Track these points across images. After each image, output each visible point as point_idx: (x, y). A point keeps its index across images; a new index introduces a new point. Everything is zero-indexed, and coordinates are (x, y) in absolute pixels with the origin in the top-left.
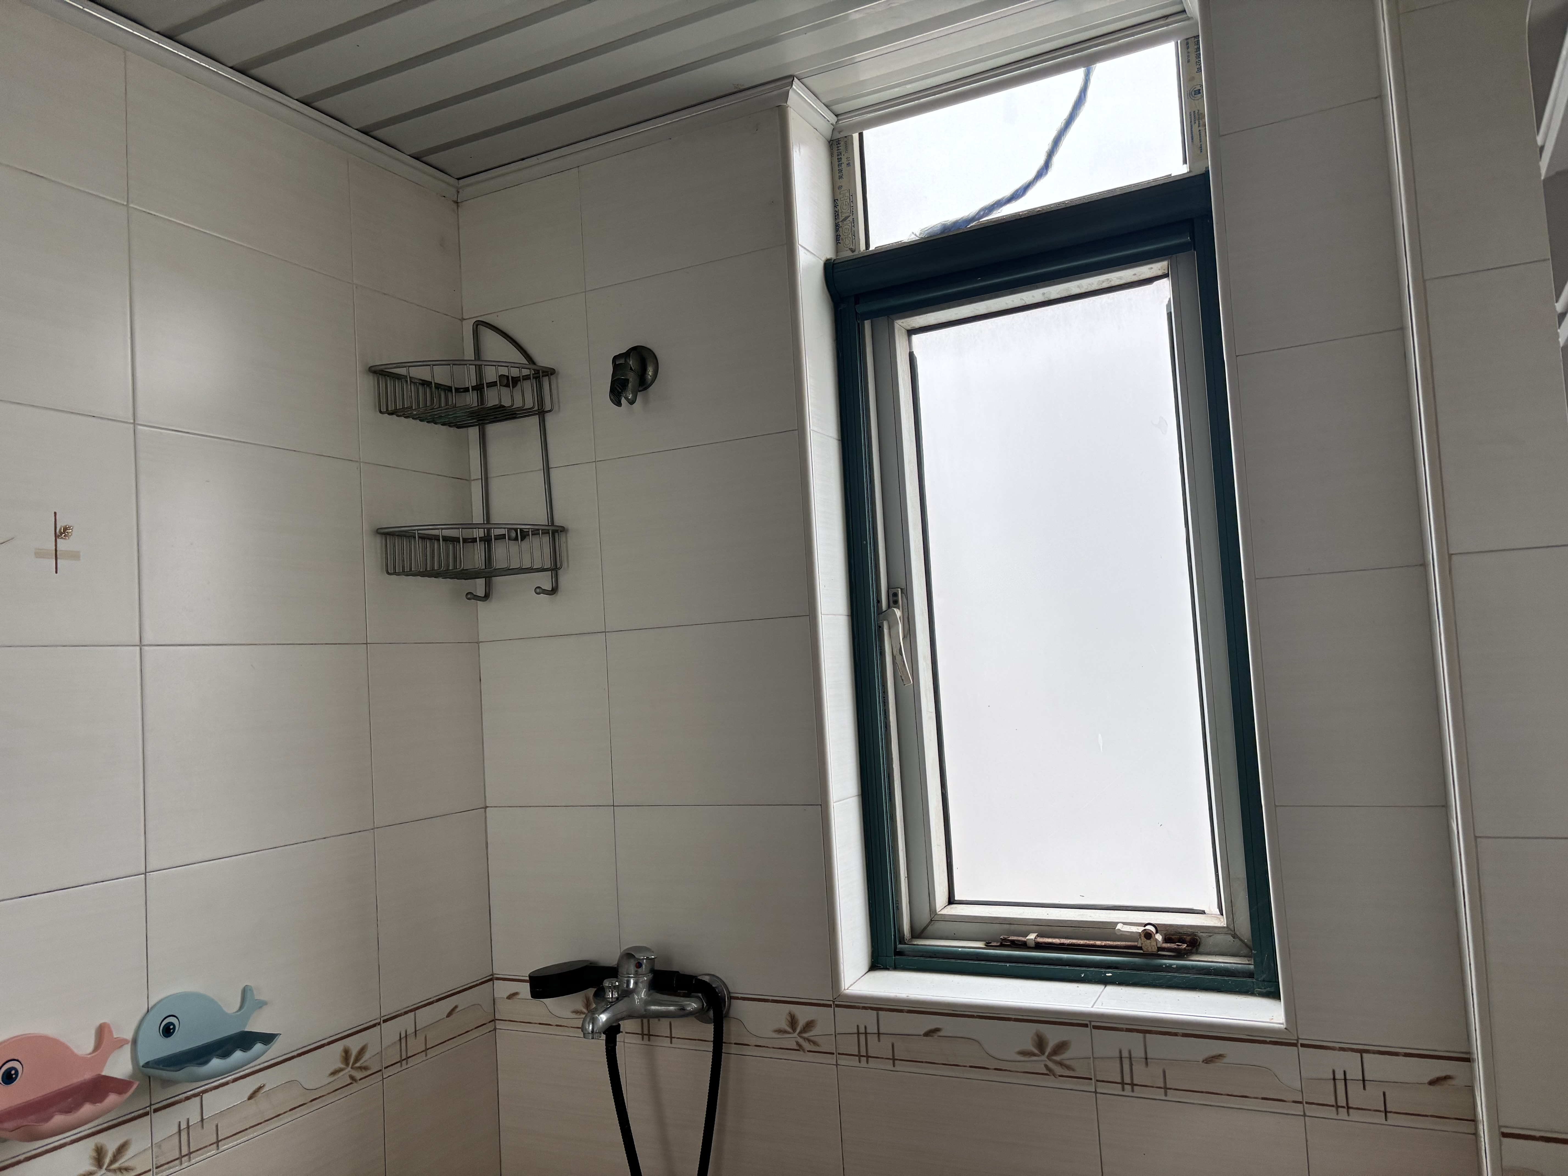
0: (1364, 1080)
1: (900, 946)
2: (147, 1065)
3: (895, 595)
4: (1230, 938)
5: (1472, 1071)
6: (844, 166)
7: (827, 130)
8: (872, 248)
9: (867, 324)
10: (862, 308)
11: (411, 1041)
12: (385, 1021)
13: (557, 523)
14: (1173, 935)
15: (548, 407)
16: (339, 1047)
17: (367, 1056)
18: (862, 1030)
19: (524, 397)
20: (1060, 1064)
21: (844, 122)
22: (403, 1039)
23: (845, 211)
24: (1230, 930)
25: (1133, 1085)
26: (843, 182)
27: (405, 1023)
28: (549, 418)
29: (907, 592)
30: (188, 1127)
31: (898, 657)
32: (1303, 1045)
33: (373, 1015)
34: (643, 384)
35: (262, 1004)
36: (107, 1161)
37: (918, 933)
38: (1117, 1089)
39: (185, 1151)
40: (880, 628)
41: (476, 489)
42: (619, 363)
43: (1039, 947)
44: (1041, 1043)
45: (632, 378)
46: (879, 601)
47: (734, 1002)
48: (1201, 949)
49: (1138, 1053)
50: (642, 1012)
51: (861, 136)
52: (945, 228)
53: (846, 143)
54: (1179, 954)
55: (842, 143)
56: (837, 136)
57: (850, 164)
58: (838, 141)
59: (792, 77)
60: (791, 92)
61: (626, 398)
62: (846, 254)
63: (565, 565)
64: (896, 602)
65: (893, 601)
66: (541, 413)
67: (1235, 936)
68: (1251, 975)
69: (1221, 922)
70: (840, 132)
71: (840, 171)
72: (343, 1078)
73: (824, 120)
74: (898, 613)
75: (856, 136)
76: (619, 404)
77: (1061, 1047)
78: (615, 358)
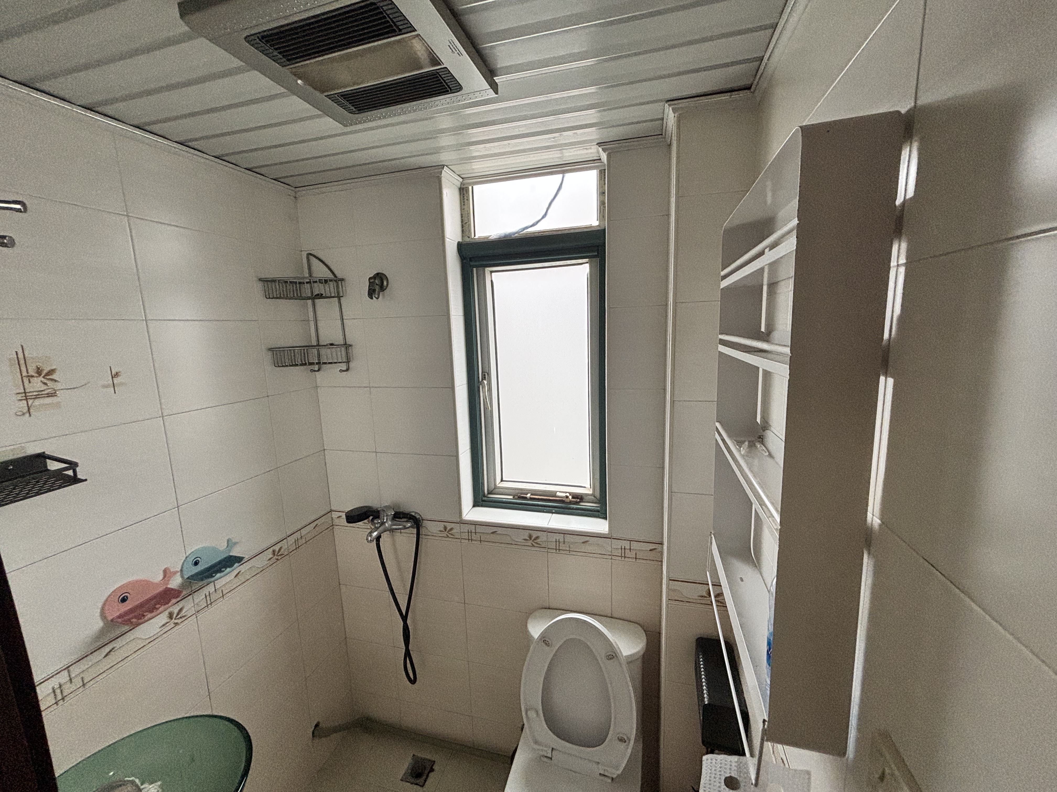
0: (630, 549)
1: (483, 498)
2: (188, 578)
3: (485, 375)
4: (593, 497)
5: (662, 548)
6: (465, 200)
7: (459, 184)
8: (476, 237)
9: (475, 269)
10: (472, 263)
11: (300, 541)
12: (288, 537)
13: (347, 343)
14: (575, 496)
15: (341, 295)
16: (271, 550)
17: (282, 550)
18: (470, 531)
19: (330, 289)
20: (537, 543)
21: (466, 181)
22: (296, 541)
23: (466, 220)
24: (593, 495)
25: (559, 550)
26: (465, 207)
27: (297, 535)
28: (343, 300)
29: (489, 374)
30: (209, 594)
31: (485, 400)
32: (613, 538)
33: (284, 536)
34: (382, 288)
35: (235, 544)
36: (175, 616)
37: (490, 492)
38: (554, 551)
39: (209, 602)
40: (479, 388)
41: (312, 324)
42: (372, 280)
43: (531, 499)
44: (530, 537)
45: (377, 288)
46: (478, 378)
47: (424, 521)
48: (584, 500)
49: (562, 540)
50: (390, 529)
51: (472, 187)
52: (506, 236)
53: (466, 190)
54: (577, 503)
55: (465, 190)
56: (463, 187)
57: (468, 200)
58: (463, 189)
59: (444, 166)
60: (443, 171)
61: (375, 297)
62: (467, 240)
63: (351, 359)
64: (485, 378)
65: (484, 378)
66: (339, 297)
67: (595, 497)
68: (598, 511)
69: (590, 492)
70: (464, 185)
71: (464, 202)
72: (273, 560)
73: (458, 181)
74: (485, 382)
75: (470, 188)
76: (372, 298)
77: (537, 538)
78: (370, 279)
